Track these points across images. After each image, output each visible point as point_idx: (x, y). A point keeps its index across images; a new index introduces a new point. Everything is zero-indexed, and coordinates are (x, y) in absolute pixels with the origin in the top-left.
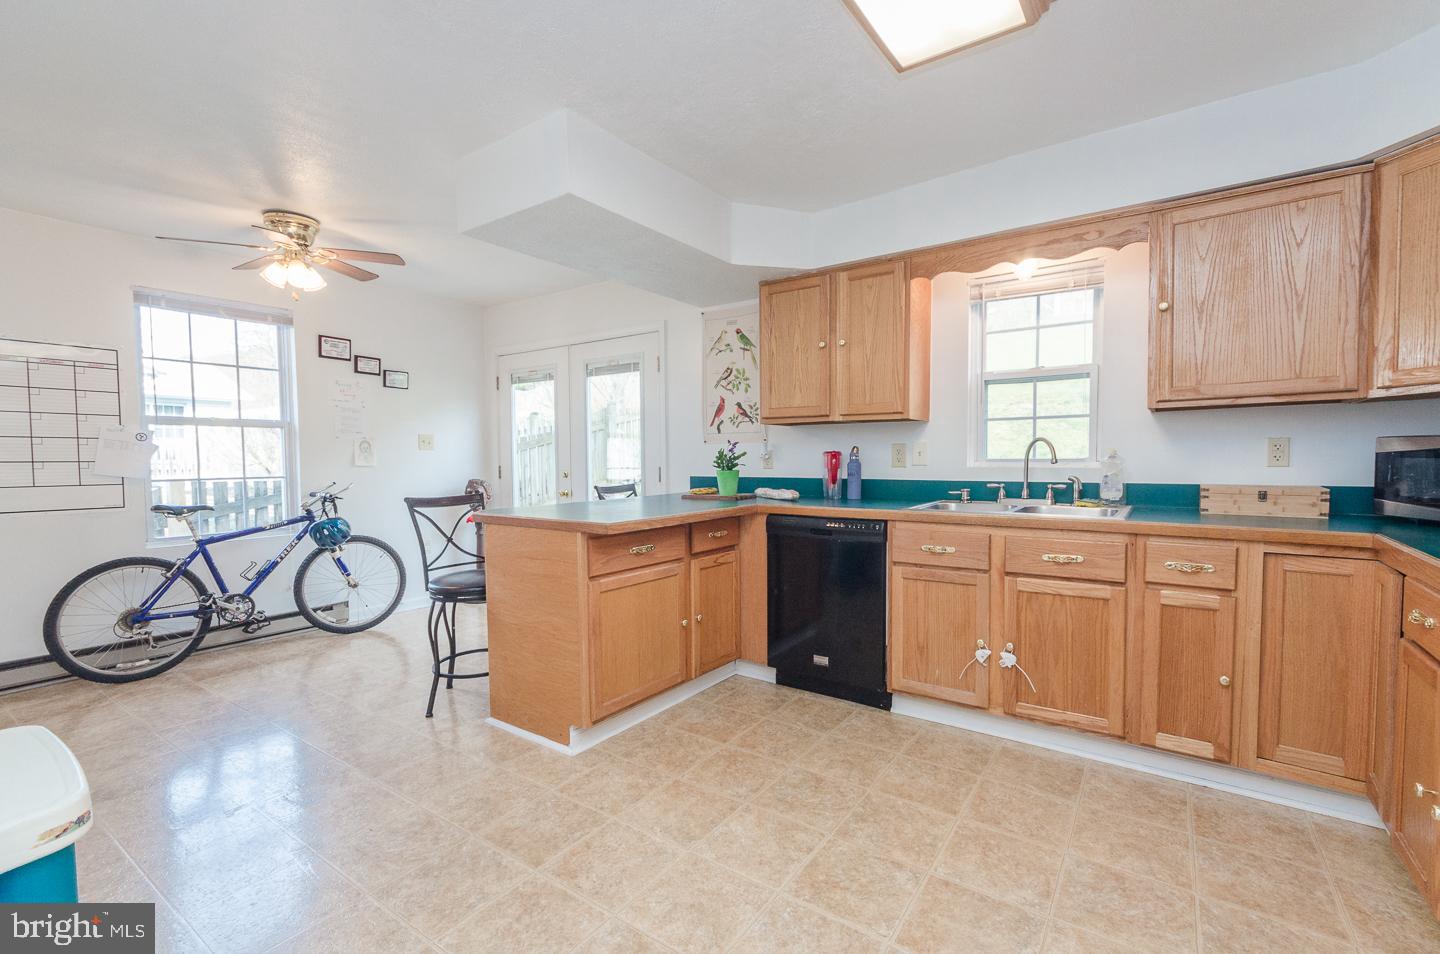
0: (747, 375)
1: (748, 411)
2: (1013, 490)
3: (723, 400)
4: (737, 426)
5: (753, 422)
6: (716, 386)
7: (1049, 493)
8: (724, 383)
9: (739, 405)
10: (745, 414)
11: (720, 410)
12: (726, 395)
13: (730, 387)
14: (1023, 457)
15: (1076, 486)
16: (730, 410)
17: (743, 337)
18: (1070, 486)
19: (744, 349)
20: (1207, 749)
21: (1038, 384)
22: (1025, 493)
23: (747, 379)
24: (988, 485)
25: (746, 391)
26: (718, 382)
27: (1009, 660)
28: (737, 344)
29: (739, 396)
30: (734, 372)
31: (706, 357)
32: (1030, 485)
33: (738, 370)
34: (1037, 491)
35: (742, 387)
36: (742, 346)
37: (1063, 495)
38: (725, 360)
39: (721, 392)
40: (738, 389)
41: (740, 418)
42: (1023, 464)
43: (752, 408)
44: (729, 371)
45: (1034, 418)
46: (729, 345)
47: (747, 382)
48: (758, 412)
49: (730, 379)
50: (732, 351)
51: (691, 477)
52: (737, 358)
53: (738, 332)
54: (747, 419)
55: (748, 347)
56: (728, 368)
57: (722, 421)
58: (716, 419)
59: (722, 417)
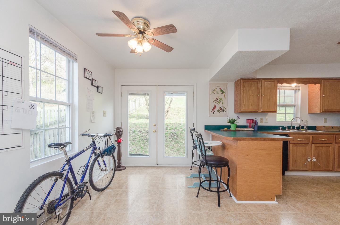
0: (222, 100)
2: (289, 127)
3: (215, 106)
4: (220, 113)
5: (224, 112)
6: (213, 102)
7: (295, 128)
8: (216, 101)
9: (220, 107)
10: (222, 110)
11: (214, 108)
12: (216, 105)
13: (218, 102)
14: (291, 121)
15: (300, 126)
16: (217, 108)
17: (221, 90)
18: (299, 126)
19: (222, 94)
21: (286, 107)
22: (291, 128)
24: (285, 126)
25: (222, 104)
26: (214, 101)
27: (314, 160)
28: (220, 92)
29: (220, 105)
30: (219, 99)
31: (210, 94)
32: (292, 126)
33: (220, 99)
34: (293, 127)
35: (221, 103)
36: (221, 93)
37: (298, 128)
38: (216, 96)
39: (214, 103)
40: (220, 103)
41: (220, 111)
42: (291, 122)
43: (224, 108)
44: (217, 99)
45: (285, 113)
46: (217, 92)
47: (223, 102)
48: (226, 109)
49: (217, 100)
50: (218, 94)
51: (205, 126)
52: (220, 96)
53: (220, 89)
54: (222, 111)
55: (223, 93)
56: (217, 98)
57: (215, 111)
58: (213, 111)
59: (215, 110)
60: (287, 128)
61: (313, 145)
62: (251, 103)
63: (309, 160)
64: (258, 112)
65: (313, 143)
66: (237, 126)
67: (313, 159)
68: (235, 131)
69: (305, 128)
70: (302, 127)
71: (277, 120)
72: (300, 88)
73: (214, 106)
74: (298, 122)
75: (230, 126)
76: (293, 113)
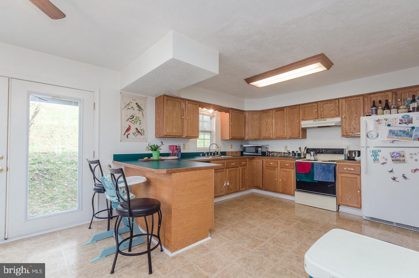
0: (140, 119)
1: (140, 131)
2: (208, 154)
3: (130, 126)
4: (136, 136)
5: (142, 135)
6: (127, 121)
7: (212, 154)
8: (130, 120)
9: (137, 129)
10: (139, 132)
11: (128, 129)
12: (131, 125)
13: (133, 122)
14: (209, 147)
16: (133, 130)
17: (138, 106)
18: (215, 152)
19: (139, 110)
20: (245, 188)
21: (205, 133)
23: (140, 121)
24: (204, 153)
25: (140, 124)
26: (128, 120)
28: (136, 108)
29: (137, 126)
30: (135, 117)
31: (121, 109)
32: (210, 152)
33: (136, 117)
35: (138, 123)
36: (139, 109)
37: (214, 154)
38: (131, 112)
39: (129, 123)
40: (136, 123)
41: (137, 133)
42: (209, 149)
43: (142, 130)
44: (133, 117)
45: (204, 139)
46: (133, 107)
47: (140, 122)
48: (144, 132)
49: (133, 119)
50: (134, 110)
51: (114, 155)
52: (136, 113)
53: (137, 104)
54: (140, 134)
55: (141, 110)
56: (132, 115)
57: (129, 134)
58: (126, 133)
59: (129, 132)
60: (206, 155)
61: (227, 169)
62: (175, 126)
63: (225, 184)
64: (182, 137)
65: (227, 168)
66: (160, 154)
67: (227, 183)
68: (158, 160)
69: (219, 154)
70: (217, 153)
71: (198, 146)
72: (215, 114)
73: (128, 127)
74: (214, 149)
75: (152, 154)
76: (210, 139)
